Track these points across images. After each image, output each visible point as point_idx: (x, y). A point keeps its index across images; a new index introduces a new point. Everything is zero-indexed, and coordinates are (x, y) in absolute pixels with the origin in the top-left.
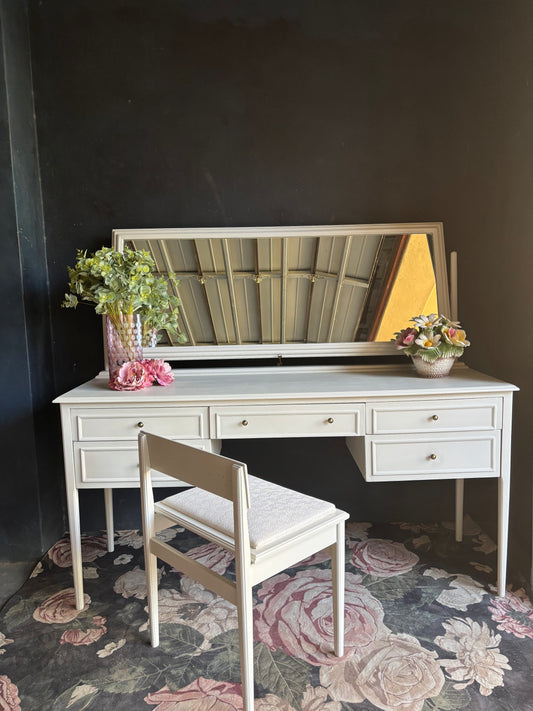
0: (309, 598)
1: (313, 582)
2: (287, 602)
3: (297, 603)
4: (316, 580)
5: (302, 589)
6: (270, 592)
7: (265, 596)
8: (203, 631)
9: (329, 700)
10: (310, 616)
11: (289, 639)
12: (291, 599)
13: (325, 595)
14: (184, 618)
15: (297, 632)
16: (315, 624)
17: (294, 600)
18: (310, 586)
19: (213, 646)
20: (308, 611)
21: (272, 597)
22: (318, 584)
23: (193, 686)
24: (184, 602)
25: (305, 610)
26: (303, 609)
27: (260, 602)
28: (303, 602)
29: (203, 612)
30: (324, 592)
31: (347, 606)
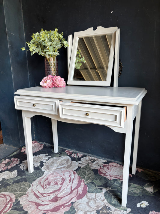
0: (53, 196)
1: (41, 205)
2: (62, 198)
3: (59, 196)
5: (50, 202)
6: (64, 207)
7: (68, 206)
8: (103, 198)
9: (79, 164)
10: (60, 188)
11: (76, 182)
12: (59, 199)
14: (109, 209)
15: (71, 183)
16: (62, 183)
17: (58, 198)
19: (101, 189)
21: (65, 204)
23: (113, 178)
26: (60, 192)
27: (73, 203)
28: (56, 195)
29: (100, 209)
30: (44, 196)
31: (44, 186)
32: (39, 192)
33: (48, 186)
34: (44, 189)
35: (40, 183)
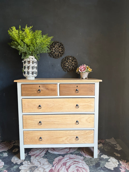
0: (68, 165)
1: (69, 159)
2: (61, 166)
4: (70, 158)
5: (66, 162)
6: (57, 163)
7: (55, 164)
13: (73, 164)
14: (30, 171)
17: (64, 165)
18: (68, 160)
20: (67, 170)
21: (57, 164)
22: (71, 160)
24: (31, 166)
25: (66, 169)
26: (65, 169)
27: (53, 166)
28: (66, 166)
29: (36, 169)
30: (72, 163)
31: (79, 168)
32: (78, 164)
33: (77, 169)
34: (77, 166)
35: (84, 169)
